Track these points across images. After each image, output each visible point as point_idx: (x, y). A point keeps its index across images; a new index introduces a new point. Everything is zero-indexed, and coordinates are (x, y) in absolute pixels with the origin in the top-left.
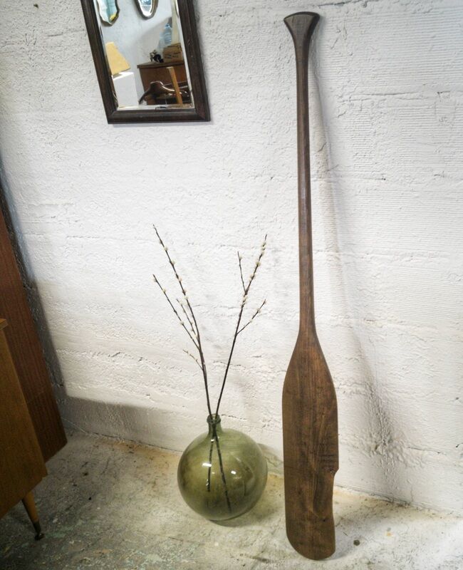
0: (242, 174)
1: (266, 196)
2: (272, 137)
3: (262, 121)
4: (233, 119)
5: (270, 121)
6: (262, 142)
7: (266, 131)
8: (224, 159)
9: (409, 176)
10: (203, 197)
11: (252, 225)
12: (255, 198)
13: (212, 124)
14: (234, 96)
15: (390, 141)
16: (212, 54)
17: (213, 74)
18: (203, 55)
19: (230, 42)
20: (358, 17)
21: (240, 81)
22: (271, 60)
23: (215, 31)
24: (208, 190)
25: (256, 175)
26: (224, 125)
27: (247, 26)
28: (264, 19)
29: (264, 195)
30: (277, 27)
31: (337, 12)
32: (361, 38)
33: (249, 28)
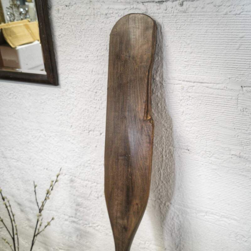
0: (80, 127)
1: (96, 146)
2: (102, 103)
3: (95, 91)
4: (74, 86)
5: (101, 91)
6: (94, 106)
7: (98, 99)
8: (68, 114)
9: (210, 152)
10: (53, 139)
11: (86, 165)
12: (89, 146)
13: (60, 88)
14: (75, 69)
15: (195, 121)
16: (59, 35)
17: (61, 51)
18: (54, 36)
19: (73, 27)
20: (175, 14)
21: (79, 58)
22: (103, 44)
23: (62, 18)
24: (56, 135)
25: (90, 129)
26: (68, 90)
27: (86, 15)
28: (99, 10)
29: (95, 145)
30: (108, 18)
31: (158, 9)
32: (176, 33)
33: (87, 17)
